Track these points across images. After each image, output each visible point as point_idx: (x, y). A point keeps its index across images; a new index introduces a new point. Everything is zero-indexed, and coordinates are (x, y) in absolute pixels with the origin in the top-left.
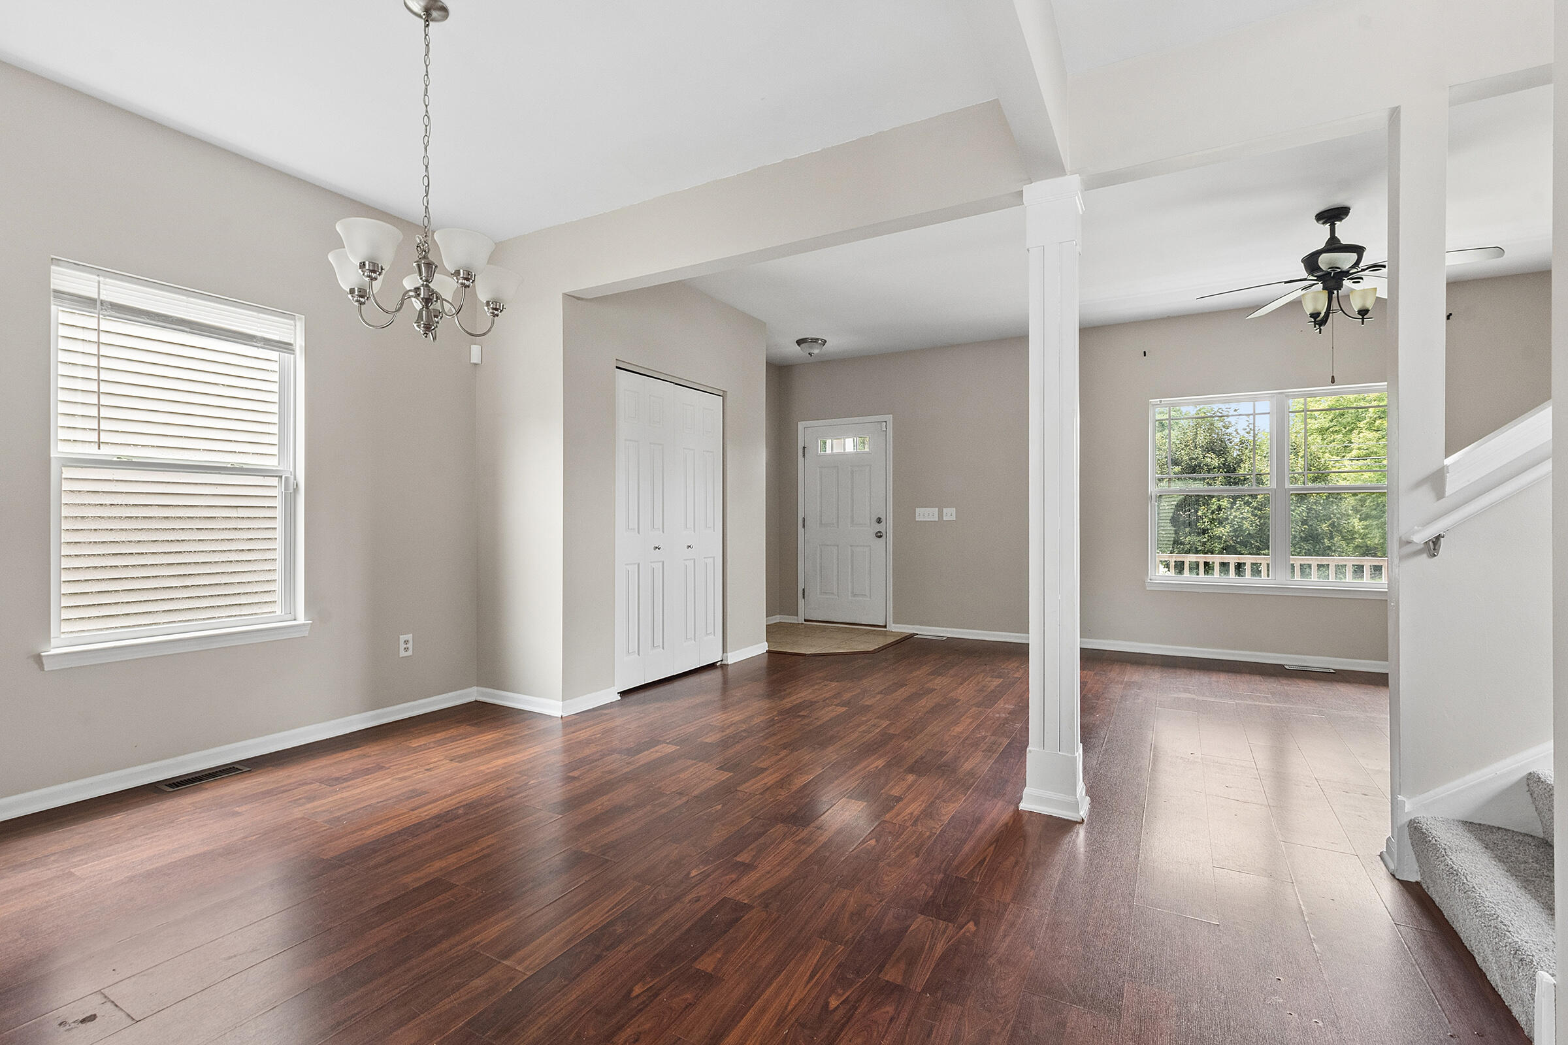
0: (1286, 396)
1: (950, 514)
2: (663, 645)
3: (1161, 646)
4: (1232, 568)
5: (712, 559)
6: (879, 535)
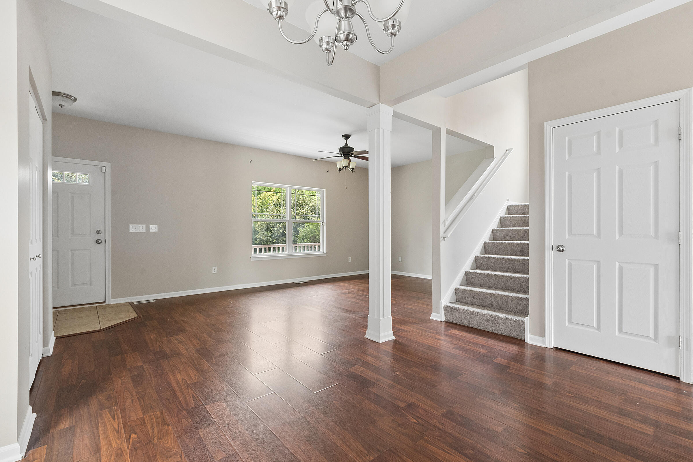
0: (292, 188)
1: (153, 228)
3: (257, 283)
4: (276, 249)
6: (98, 242)
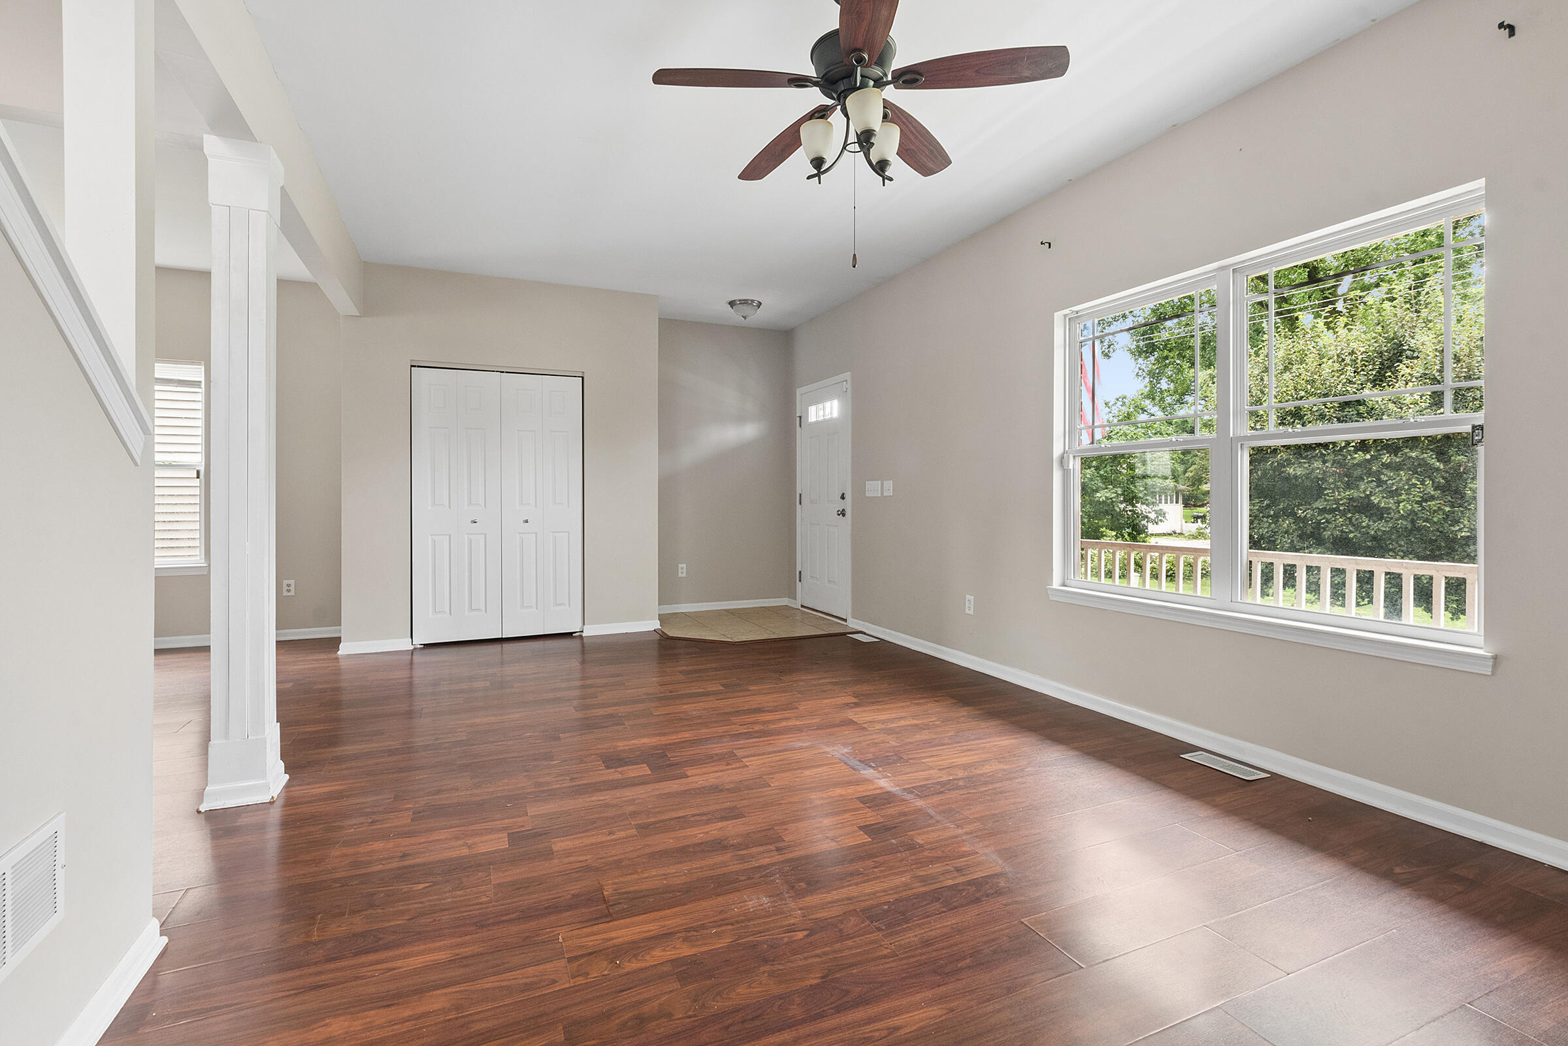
1: (888, 488)
2: (486, 609)
5: (567, 534)
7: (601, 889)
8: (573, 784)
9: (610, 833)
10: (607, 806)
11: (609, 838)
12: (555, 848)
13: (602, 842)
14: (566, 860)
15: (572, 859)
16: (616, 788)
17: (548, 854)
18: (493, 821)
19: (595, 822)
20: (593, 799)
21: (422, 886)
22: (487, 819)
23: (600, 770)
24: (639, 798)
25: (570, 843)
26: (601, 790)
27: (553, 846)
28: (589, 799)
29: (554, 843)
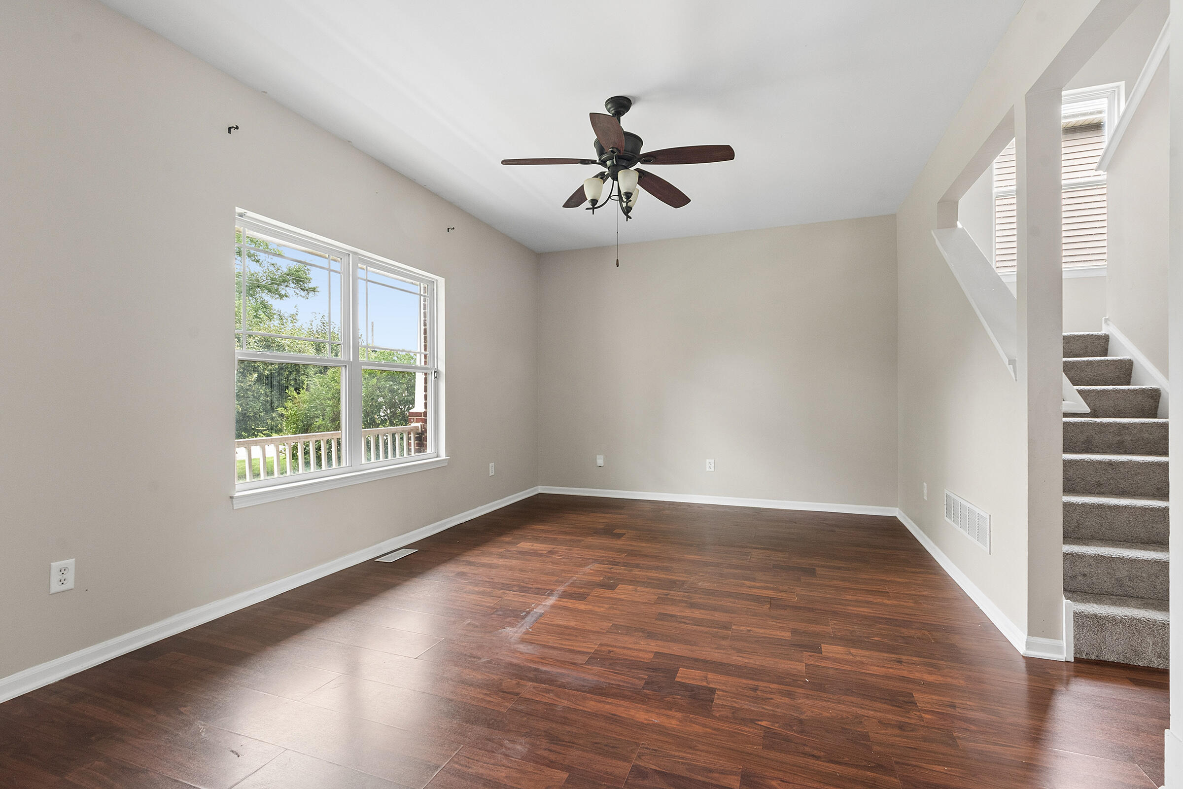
7: (769, 608)
8: (756, 683)
9: (750, 631)
10: (739, 651)
11: (752, 629)
12: (789, 634)
13: (758, 628)
14: (785, 625)
15: (781, 625)
16: (722, 664)
17: (794, 632)
18: (836, 669)
19: (756, 641)
20: (746, 661)
21: (876, 638)
22: (840, 672)
23: (723, 691)
24: (713, 648)
25: (778, 634)
26: (736, 666)
27: (790, 635)
28: (751, 661)
29: (789, 637)
